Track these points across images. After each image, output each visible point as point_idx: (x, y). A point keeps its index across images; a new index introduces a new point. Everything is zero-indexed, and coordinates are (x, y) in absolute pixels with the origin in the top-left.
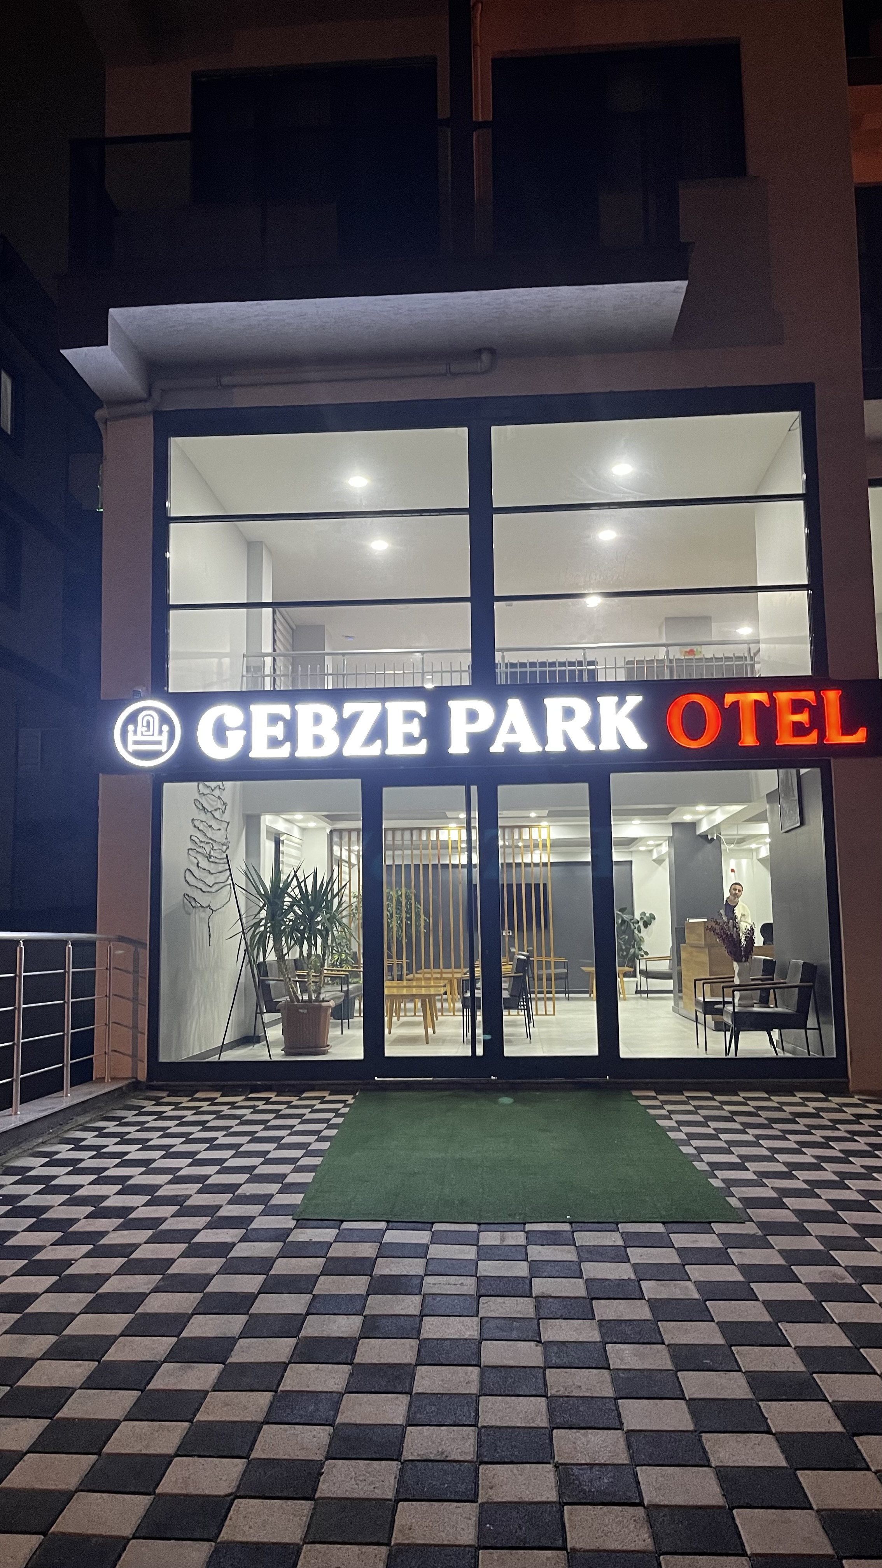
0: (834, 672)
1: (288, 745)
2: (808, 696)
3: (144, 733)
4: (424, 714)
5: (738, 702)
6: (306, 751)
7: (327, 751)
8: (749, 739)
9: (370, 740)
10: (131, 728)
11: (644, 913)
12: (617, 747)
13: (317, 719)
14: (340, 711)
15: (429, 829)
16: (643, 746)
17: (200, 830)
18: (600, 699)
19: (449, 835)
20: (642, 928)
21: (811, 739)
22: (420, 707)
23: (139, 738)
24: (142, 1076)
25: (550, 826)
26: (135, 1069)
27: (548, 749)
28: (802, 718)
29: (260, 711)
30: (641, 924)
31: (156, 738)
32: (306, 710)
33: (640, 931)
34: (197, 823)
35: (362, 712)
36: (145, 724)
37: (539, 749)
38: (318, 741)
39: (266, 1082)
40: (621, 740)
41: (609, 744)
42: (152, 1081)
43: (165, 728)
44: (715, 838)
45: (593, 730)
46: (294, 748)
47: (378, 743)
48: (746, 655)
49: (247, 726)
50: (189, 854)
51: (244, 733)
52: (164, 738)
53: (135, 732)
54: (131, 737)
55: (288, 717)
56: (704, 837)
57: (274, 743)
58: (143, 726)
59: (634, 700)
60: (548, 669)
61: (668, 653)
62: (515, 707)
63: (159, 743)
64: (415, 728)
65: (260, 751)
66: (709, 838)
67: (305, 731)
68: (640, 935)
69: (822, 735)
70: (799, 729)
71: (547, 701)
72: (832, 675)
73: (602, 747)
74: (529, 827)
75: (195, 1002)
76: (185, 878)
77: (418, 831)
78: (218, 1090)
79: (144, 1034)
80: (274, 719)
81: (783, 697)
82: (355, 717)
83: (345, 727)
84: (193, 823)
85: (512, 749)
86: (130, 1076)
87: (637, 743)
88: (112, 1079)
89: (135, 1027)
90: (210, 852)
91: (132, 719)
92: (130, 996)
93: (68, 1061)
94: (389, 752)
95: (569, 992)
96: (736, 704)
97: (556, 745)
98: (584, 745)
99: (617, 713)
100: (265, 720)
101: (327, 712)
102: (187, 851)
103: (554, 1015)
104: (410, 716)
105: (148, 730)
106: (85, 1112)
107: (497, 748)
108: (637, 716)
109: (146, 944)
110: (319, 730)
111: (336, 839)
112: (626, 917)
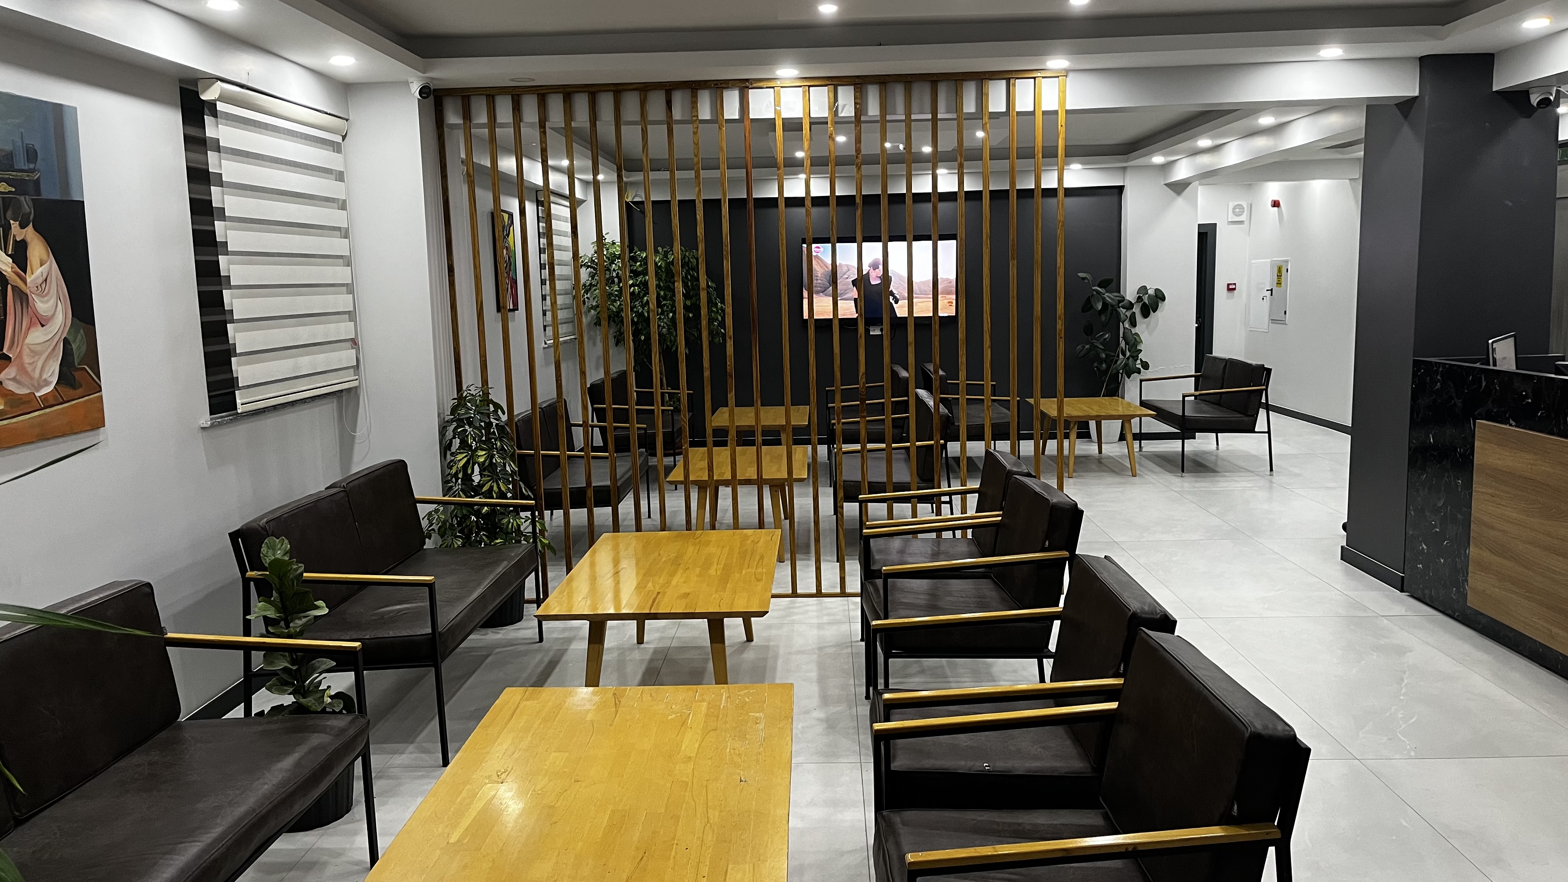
11: (1143, 289)
15: (718, 87)
19: (778, 103)
20: (1138, 316)
30: (1137, 309)
33: (1134, 324)
68: (1134, 331)
77: (688, 93)
111: (453, 118)
112: (1109, 297)
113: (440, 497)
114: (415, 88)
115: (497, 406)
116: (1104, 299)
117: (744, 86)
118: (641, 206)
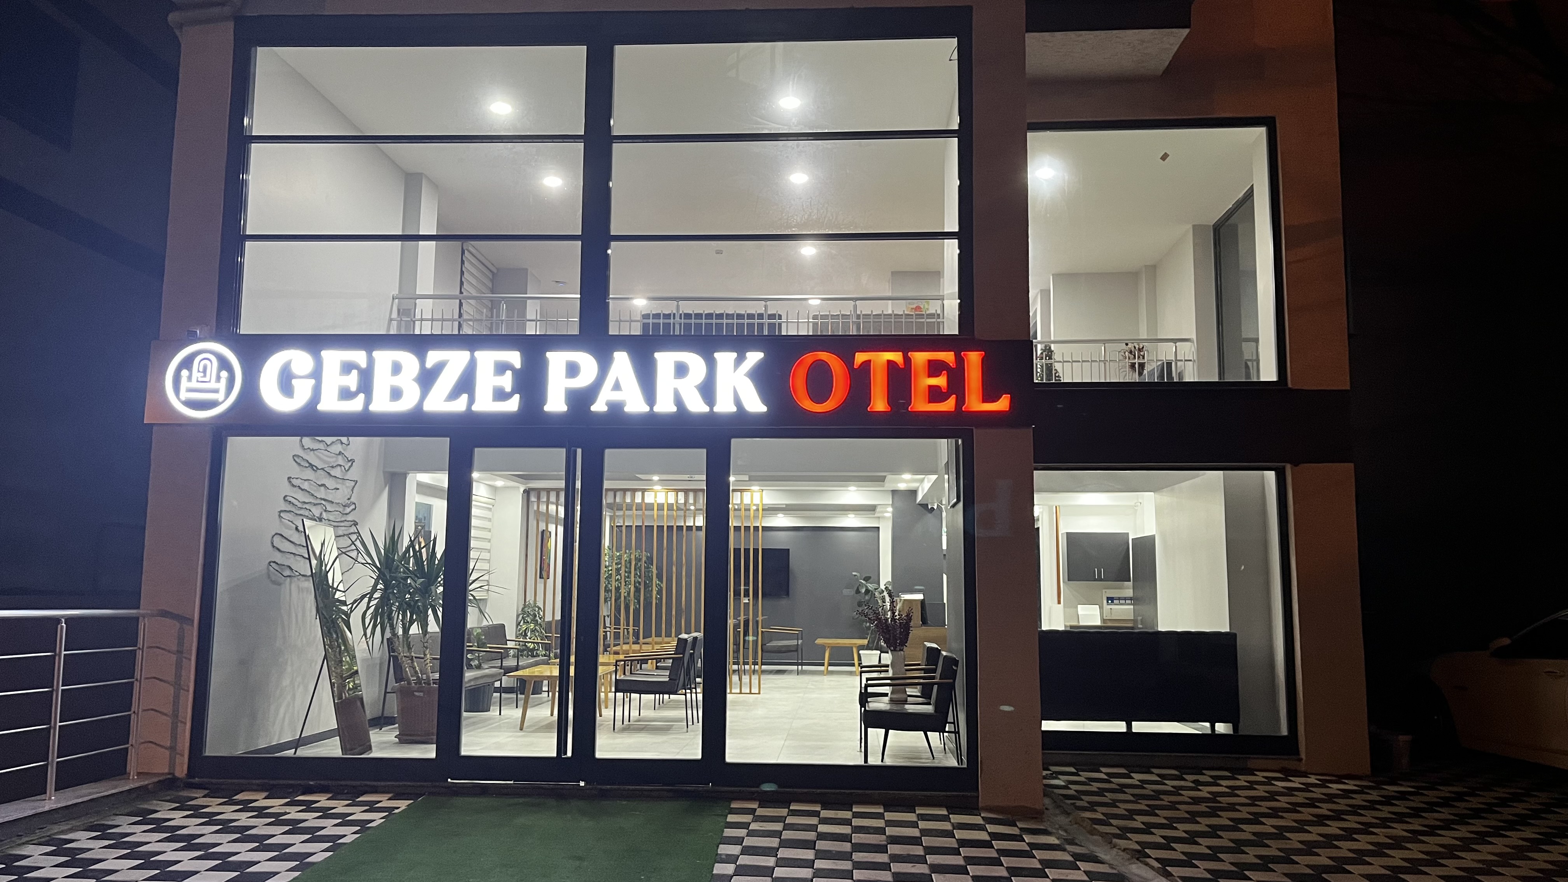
0: (980, 332)
1: (362, 396)
2: (948, 357)
3: (200, 379)
4: (518, 365)
5: (870, 361)
6: (382, 404)
7: (405, 405)
8: (879, 404)
9: (454, 394)
10: (185, 373)
12: (733, 409)
13: (397, 369)
14: (422, 359)
15: (634, 491)
16: (763, 409)
17: (302, 490)
18: (717, 355)
19: (656, 497)
21: (948, 405)
22: (514, 358)
23: (194, 384)
24: (181, 771)
25: (762, 490)
26: (172, 764)
27: (657, 409)
28: (940, 381)
29: (333, 358)
31: (213, 385)
32: (384, 358)
34: (294, 482)
35: (448, 361)
36: (201, 369)
37: (647, 409)
38: (396, 394)
39: (322, 782)
40: (738, 402)
41: (724, 406)
42: (194, 778)
43: (224, 374)
44: (935, 507)
45: (708, 390)
46: (368, 400)
47: (465, 397)
48: (939, 312)
49: (317, 374)
50: (280, 516)
51: (313, 382)
52: (222, 385)
53: (190, 378)
54: (184, 384)
55: (363, 365)
56: (924, 506)
57: (346, 394)
58: (199, 371)
59: (754, 357)
60: (725, 321)
61: (855, 307)
62: (622, 361)
63: (216, 391)
64: (506, 381)
65: (330, 404)
66: (930, 507)
67: (382, 382)
69: (960, 401)
70: (935, 394)
71: (657, 355)
72: (977, 334)
73: (717, 409)
74: (741, 491)
75: (286, 682)
76: (272, 543)
77: (622, 492)
78: (262, 790)
79: (185, 723)
80: (347, 368)
81: (920, 358)
82: (439, 367)
83: (427, 378)
84: (290, 482)
85: (616, 408)
86: (166, 771)
87: (755, 405)
88: (139, 774)
89: (175, 715)
90: (321, 514)
91: (187, 363)
92: (171, 678)
93: (54, 759)
94: (476, 408)
95: (802, 664)
96: (867, 363)
97: (665, 405)
98: (696, 405)
99: (735, 371)
100: (337, 368)
101: (408, 360)
102: (277, 514)
103: (759, 693)
104: (501, 368)
105: (205, 376)
106: (67, 819)
107: (599, 406)
108: (759, 376)
109: (193, 621)
110: (397, 381)
111: (533, 499)
112: (871, 586)
113: (514, 639)
114: (522, 490)
115: (539, 608)
116: (866, 587)
117: (643, 491)
118: (620, 528)
